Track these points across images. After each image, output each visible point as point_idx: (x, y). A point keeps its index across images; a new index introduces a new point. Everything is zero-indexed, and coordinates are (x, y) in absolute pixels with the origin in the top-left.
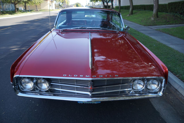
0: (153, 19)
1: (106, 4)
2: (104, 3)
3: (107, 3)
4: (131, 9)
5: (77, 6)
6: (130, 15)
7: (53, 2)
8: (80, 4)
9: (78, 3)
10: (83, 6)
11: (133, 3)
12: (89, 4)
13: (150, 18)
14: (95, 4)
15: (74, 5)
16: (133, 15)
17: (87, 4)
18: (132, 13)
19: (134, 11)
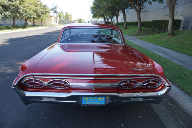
0: (137, 32)
1: (106, 20)
2: (105, 20)
3: (108, 20)
4: (125, 25)
5: (80, 22)
6: (124, 29)
7: (57, 18)
8: (82, 20)
9: (81, 19)
10: (85, 22)
11: (127, 20)
12: (91, 20)
13: (136, 31)
14: (98, 21)
15: (76, 21)
16: (127, 29)
17: (90, 20)
18: (126, 28)
19: (128, 27)
